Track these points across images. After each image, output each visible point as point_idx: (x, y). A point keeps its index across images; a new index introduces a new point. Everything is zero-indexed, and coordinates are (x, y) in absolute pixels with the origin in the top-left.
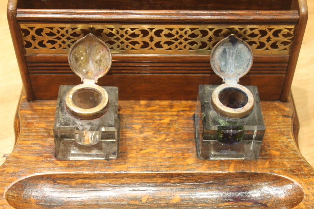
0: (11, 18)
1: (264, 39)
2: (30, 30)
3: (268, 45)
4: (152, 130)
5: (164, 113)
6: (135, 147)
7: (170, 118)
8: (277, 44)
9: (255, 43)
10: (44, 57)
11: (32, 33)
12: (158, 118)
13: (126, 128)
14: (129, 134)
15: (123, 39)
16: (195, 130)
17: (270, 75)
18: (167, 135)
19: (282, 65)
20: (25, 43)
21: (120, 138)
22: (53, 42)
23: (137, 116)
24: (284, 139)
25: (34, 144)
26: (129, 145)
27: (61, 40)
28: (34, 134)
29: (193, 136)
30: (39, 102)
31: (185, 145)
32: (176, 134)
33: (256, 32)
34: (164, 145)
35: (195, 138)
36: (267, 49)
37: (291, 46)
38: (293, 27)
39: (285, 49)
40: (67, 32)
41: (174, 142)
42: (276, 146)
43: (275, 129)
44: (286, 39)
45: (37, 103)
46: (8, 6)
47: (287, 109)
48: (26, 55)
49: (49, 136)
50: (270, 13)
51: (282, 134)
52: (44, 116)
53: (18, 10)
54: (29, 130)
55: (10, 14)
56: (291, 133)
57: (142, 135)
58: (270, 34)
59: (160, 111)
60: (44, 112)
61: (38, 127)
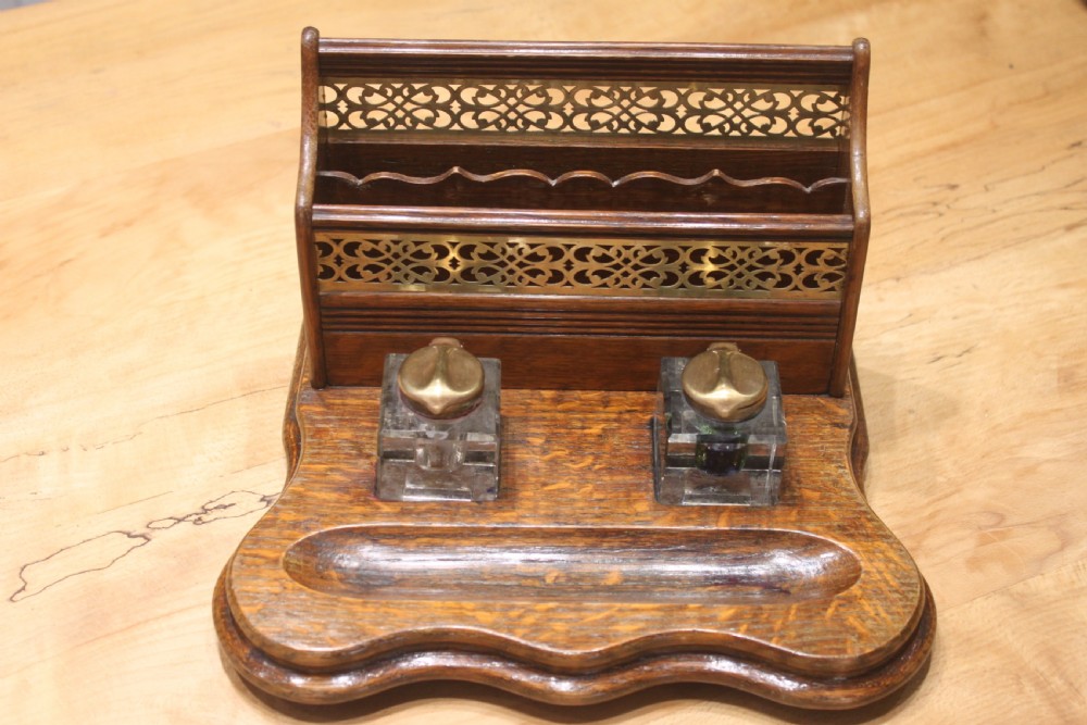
0: (302, 221)
1: (789, 269)
2: (334, 246)
3: (797, 280)
4: (567, 447)
5: (591, 416)
6: (533, 479)
7: (603, 426)
8: (815, 278)
9: (771, 275)
10: (357, 298)
11: (338, 250)
12: (579, 425)
13: (515, 442)
14: (521, 454)
15: (512, 265)
16: (653, 449)
17: (805, 341)
18: (597, 457)
19: (829, 320)
20: (321, 270)
21: (503, 461)
22: (375, 269)
23: (536, 419)
24: (831, 468)
25: (331, 470)
26: (521, 476)
27: (393, 265)
28: (331, 451)
29: (648, 461)
30: (338, 391)
31: (631, 477)
32: (615, 457)
33: (773, 254)
34: (590, 476)
35: (653, 465)
36: (796, 288)
37: (844, 282)
38: (845, 245)
39: (832, 289)
40: (405, 249)
41: (610, 470)
42: (814, 482)
43: (815, 449)
44: (832, 270)
45: (331, 392)
46: (297, 199)
47: (842, 412)
48: (321, 293)
49: (361, 455)
50: (799, 220)
51: (829, 459)
52: (348, 418)
53: (315, 207)
54: (320, 444)
55: (301, 215)
56: (845, 457)
57: (547, 457)
58: (800, 259)
59: (584, 412)
60: (347, 409)
61: (337, 438)
